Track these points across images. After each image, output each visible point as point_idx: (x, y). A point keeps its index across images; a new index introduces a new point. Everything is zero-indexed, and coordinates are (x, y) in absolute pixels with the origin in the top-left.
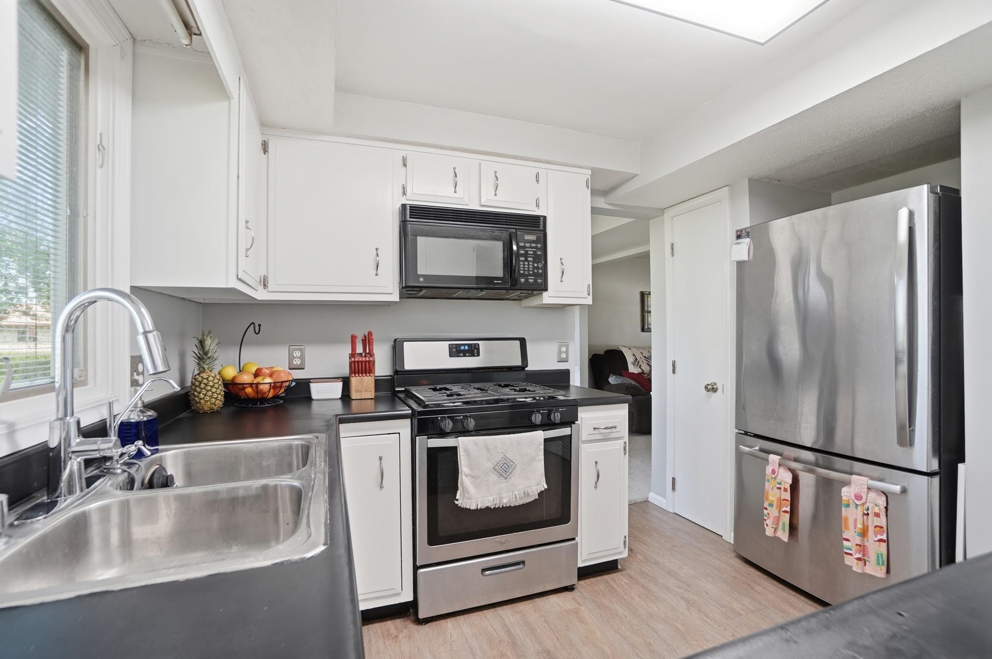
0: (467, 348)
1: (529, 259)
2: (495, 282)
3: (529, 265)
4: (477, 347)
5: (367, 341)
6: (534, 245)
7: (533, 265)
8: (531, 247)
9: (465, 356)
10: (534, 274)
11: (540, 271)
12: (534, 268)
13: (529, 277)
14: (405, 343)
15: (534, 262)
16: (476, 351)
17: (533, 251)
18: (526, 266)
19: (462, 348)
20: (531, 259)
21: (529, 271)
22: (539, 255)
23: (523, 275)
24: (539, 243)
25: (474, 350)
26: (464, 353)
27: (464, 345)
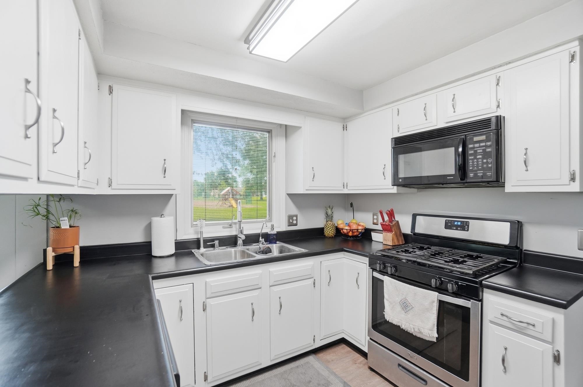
0: (459, 223)
1: (478, 157)
2: (448, 178)
3: (477, 162)
4: (467, 224)
5: (391, 214)
6: (483, 144)
7: (482, 161)
8: (480, 147)
9: (457, 229)
10: (483, 169)
11: (490, 165)
12: (483, 163)
13: (478, 172)
14: (417, 217)
15: (483, 158)
16: (466, 227)
17: (483, 149)
18: (475, 163)
19: (456, 223)
20: (480, 157)
21: (478, 166)
22: (489, 152)
23: (472, 171)
24: (489, 141)
25: (465, 227)
26: (457, 228)
27: (458, 221)
